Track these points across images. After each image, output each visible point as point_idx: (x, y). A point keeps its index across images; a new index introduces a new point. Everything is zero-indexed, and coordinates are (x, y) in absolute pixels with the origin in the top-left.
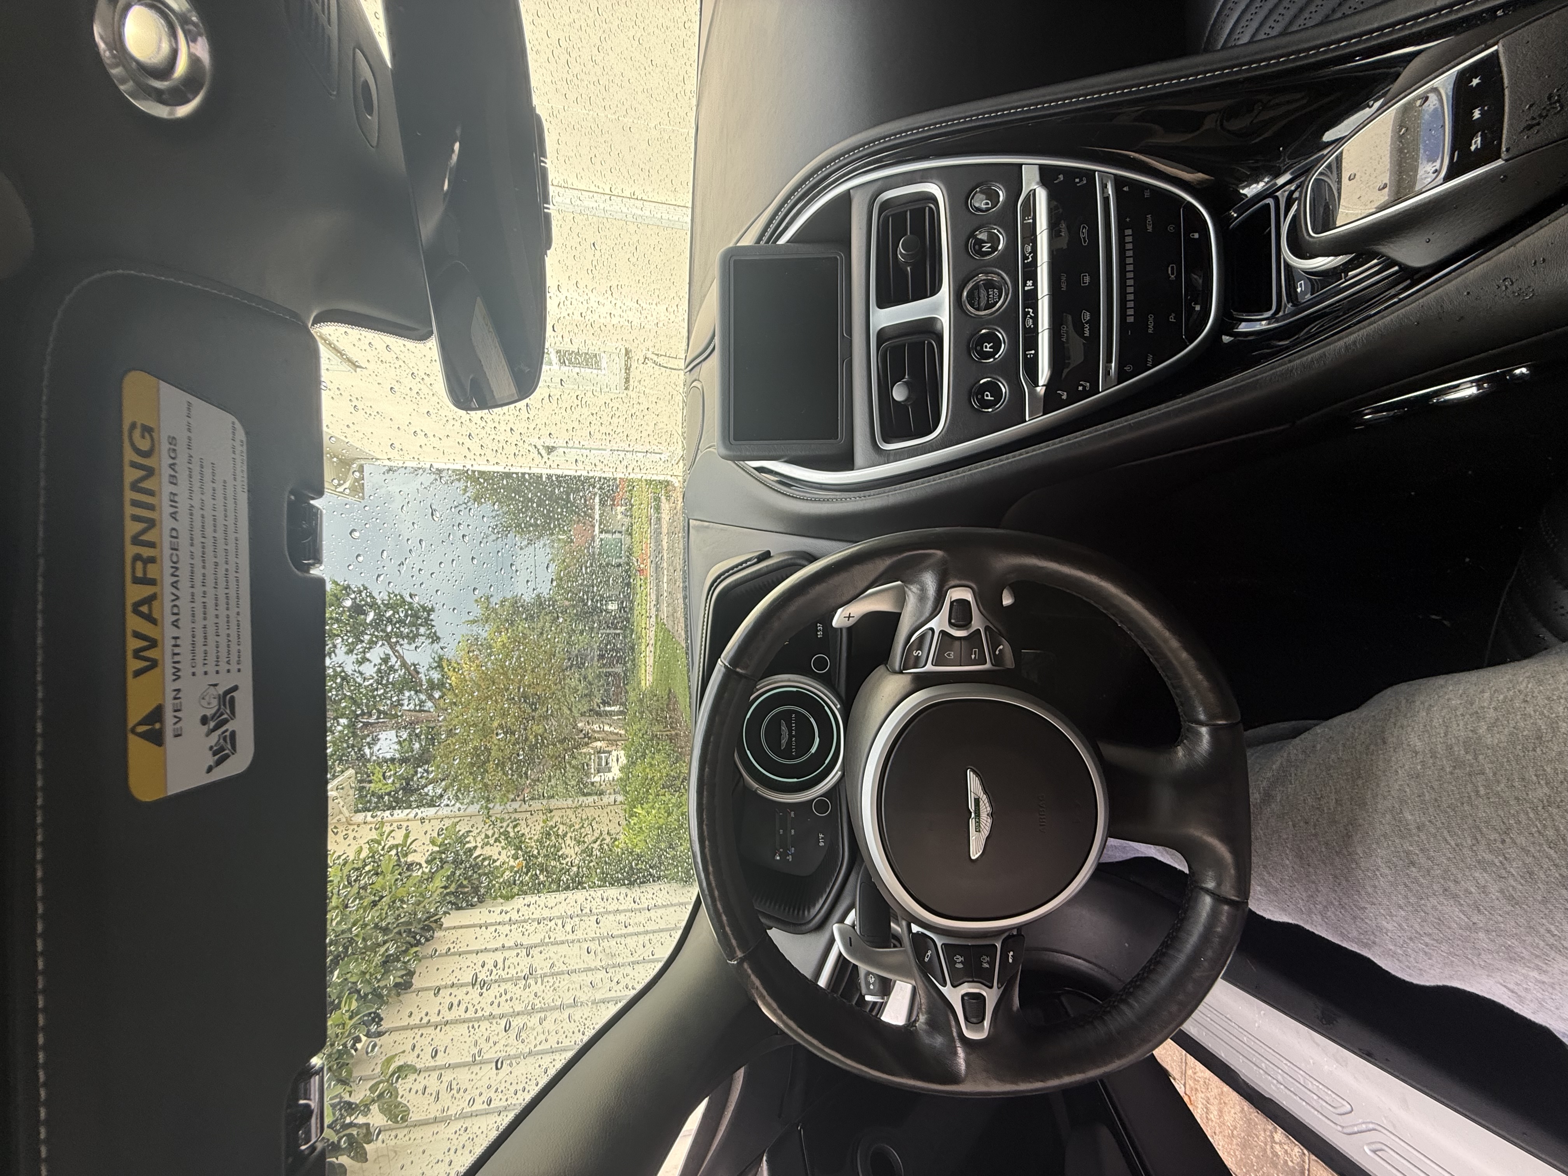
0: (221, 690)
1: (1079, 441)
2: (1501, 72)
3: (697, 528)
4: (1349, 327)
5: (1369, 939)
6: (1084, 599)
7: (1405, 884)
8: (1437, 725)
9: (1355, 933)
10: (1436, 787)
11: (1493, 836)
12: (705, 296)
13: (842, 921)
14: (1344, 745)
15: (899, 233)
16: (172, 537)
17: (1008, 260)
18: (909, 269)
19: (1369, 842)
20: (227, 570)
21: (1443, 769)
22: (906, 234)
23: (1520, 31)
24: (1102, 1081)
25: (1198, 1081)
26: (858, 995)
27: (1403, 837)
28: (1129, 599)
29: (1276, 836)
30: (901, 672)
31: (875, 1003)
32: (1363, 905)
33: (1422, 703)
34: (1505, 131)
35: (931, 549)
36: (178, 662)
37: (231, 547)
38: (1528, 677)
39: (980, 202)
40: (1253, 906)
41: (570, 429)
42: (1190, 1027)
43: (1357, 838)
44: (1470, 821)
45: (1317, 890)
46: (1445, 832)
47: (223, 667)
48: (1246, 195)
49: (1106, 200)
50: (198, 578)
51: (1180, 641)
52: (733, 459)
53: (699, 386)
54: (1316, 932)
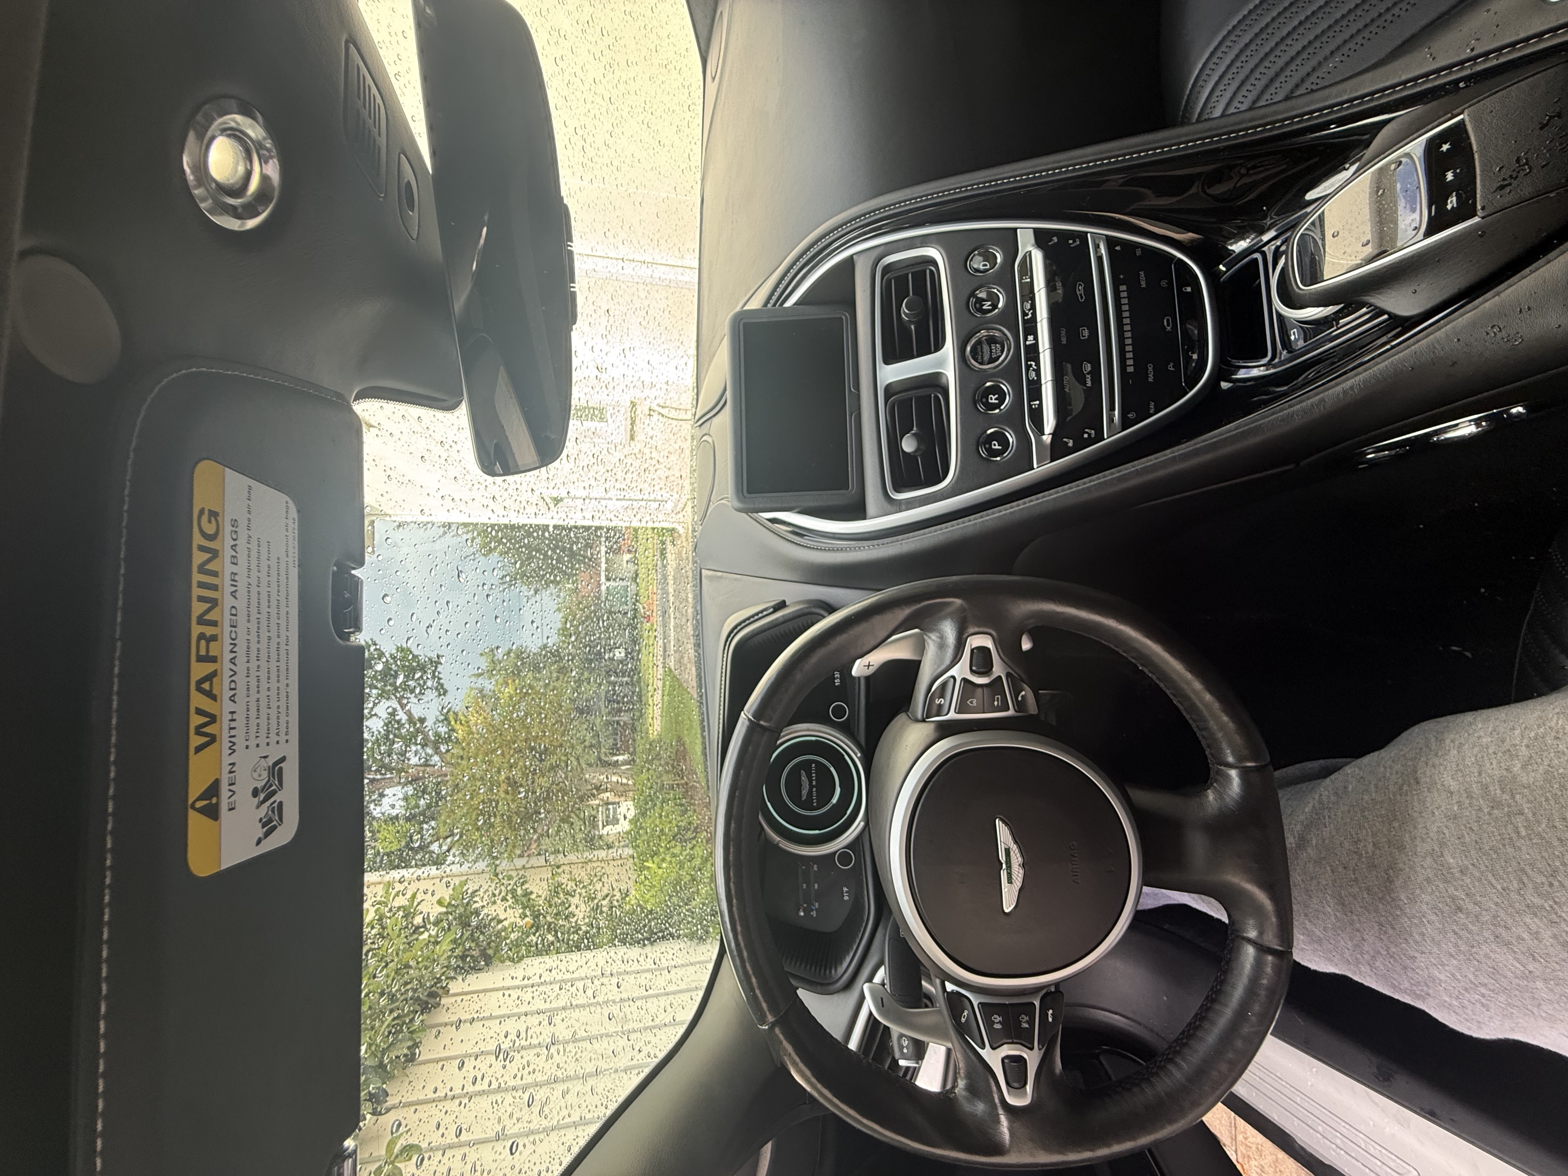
0: (271, 761)
1: (1088, 488)
2: (1469, 138)
3: (710, 578)
4: (1345, 373)
5: (1422, 990)
6: (1103, 642)
7: (1454, 931)
8: (1469, 764)
9: (1407, 985)
10: (1475, 829)
11: (1540, 879)
12: (714, 355)
13: (870, 980)
14: (1376, 786)
15: (902, 294)
16: (232, 615)
17: (1009, 317)
18: (913, 327)
19: (1411, 887)
20: (278, 643)
21: (1480, 809)
22: (908, 295)
23: (1484, 102)
24: (1150, 1151)
25: (1250, 1147)
26: (890, 1060)
27: (1446, 881)
28: (1149, 642)
29: (1314, 882)
30: (924, 721)
31: (908, 1068)
32: (1412, 953)
33: (1453, 741)
34: (1478, 191)
35: (949, 597)
36: (234, 736)
37: (283, 622)
38: (1558, 713)
39: (978, 263)
40: (1297, 956)
41: (587, 487)
42: (1240, 1089)
43: (1398, 883)
44: (1514, 864)
45: (1363, 939)
46: (1490, 875)
47: (273, 738)
48: (1234, 251)
49: (1100, 259)
50: (254, 654)
51: (1202, 684)
52: (746, 511)
53: (710, 441)
54: (1366, 984)
